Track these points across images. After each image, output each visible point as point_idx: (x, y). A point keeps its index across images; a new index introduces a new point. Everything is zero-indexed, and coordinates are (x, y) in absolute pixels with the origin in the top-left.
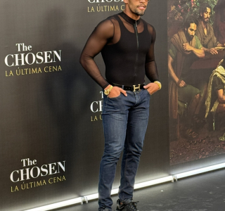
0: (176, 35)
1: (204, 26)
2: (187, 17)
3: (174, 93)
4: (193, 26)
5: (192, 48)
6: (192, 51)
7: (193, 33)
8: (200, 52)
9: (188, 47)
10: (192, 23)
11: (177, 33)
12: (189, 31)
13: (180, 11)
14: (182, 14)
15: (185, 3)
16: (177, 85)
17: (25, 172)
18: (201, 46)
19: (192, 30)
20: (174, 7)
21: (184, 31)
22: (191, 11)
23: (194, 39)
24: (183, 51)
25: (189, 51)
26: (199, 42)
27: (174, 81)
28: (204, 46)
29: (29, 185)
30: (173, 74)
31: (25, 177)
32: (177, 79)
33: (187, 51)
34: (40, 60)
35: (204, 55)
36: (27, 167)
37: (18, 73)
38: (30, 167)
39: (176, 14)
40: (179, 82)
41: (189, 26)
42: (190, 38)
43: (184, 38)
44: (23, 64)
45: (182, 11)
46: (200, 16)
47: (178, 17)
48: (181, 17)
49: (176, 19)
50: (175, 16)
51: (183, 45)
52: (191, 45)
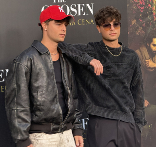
0: (138, 51)
6: (155, 68)
9: (151, 64)
10: (155, 38)
12: (152, 46)
15: (146, 16)
20: (135, 21)
33: (150, 68)
39: (138, 28)
41: (152, 41)
42: (153, 55)
45: (144, 25)
47: (140, 32)
48: (143, 32)
49: (137, 34)
50: (136, 30)
51: (145, 62)
52: (154, 62)
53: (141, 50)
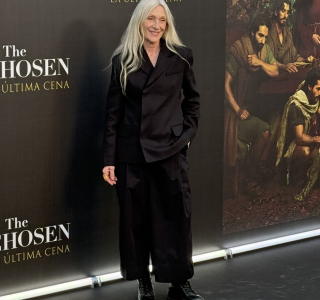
0: (238, 42)
1: (279, 31)
2: (255, 15)
3: (232, 128)
4: (263, 29)
5: (260, 63)
6: (260, 67)
7: (262, 40)
8: (271, 69)
9: (255, 61)
10: (262, 25)
12: (258, 36)
13: (245, 7)
14: (248, 12)
16: (237, 116)
17: (10, 237)
18: (273, 60)
19: (261, 35)
21: (250, 36)
22: (261, 7)
23: (264, 49)
24: (248, 66)
25: (256, 67)
26: (271, 54)
27: (233, 110)
28: (278, 59)
29: (16, 258)
30: (232, 100)
31: (10, 244)
32: (237, 108)
33: (253, 66)
34: (37, 72)
35: (277, 73)
36: (13, 230)
37: (5, 90)
38: (18, 231)
40: (241, 112)
41: (258, 29)
42: (258, 48)
43: (250, 47)
44: (12, 76)
46: (274, 15)
51: (248, 58)
52: (259, 58)
53: (243, 41)
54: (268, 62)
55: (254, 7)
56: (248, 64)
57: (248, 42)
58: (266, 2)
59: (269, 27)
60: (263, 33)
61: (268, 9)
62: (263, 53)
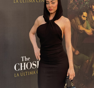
1: (92, 14)
2: (81, 8)
4: (85, 14)
5: (84, 29)
6: (84, 31)
7: (84, 19)
8: (89, 32)
9: (81, 28)
10: (85, 12)
11: (74, 18)
12: (82, 17)
14: (78, 6)
18: (90, 28)
19: (84, 17)
20: (72, 1)
21: (79, 17)
22: (84, 4)
23: (85, 23)
25: (82, 31)
26: (89, 25)
28: (92, 27)
33: (80, 31)
35: (92, 34)
39: (74, 5)
42: (82, 22)
43: (79, 22)
45: (78, 3)
46: (90, 7)
47: (75, 8)
48: (77, 8)
49: (73, 9)
50: (73, 7)
51: (78, 27)
52: (83, 27)
53: (76, 19)
54: (87, 29)
55: (80, 4)
56: (78, 30)
57: (78, 20)
58: (86, 2)
59: (88, 12)
60: (85, 15)
61: (87, 5)
62: (85, 24)
